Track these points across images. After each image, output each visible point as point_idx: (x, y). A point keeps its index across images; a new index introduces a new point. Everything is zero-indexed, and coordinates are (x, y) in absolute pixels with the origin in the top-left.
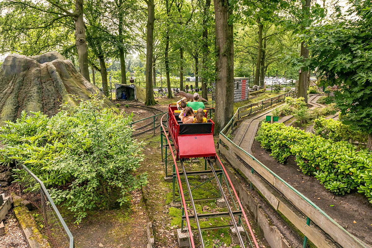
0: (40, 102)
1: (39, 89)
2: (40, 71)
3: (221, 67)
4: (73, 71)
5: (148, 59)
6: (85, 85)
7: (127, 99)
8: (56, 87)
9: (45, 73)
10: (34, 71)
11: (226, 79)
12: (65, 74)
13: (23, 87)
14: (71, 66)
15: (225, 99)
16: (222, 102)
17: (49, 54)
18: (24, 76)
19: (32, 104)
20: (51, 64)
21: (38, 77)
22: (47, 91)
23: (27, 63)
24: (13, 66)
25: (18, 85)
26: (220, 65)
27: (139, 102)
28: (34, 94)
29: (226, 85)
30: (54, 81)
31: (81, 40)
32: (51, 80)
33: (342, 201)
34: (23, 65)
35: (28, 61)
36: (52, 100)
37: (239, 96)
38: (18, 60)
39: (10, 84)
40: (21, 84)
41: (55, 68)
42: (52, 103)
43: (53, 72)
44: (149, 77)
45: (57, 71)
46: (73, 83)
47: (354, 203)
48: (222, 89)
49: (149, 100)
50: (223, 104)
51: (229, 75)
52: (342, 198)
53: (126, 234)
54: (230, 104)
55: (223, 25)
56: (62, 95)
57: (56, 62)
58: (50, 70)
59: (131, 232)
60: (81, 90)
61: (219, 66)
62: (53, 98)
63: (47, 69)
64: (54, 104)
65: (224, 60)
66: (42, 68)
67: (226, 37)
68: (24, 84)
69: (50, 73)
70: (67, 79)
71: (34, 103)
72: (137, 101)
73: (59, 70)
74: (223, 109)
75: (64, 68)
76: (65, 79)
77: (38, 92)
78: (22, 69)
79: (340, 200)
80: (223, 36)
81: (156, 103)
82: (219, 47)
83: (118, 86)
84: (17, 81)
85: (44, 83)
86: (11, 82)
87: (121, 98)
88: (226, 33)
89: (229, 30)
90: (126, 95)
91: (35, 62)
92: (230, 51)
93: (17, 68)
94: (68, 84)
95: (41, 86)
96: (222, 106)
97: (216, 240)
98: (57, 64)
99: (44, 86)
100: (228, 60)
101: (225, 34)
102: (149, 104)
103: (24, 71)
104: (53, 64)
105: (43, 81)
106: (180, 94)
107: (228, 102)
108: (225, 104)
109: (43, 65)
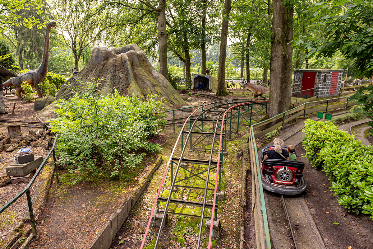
0: (111, 87)
1: (113, 76)
2: (116, 60)
3: (275, 56)
4: (144, 61)
5: (222, 49)
6: (153, 74)
7: (203, 89)
8: (126, 75)
9: (119, 62)
10: (111, 60)
11: (281, 69)
12: (136, 64)
13: (102, 74)
14: (143, 57)
15: (278, 91)
16: (275, 95)
17: (129, 46)
18: (104, 64)
19: (105, 88)
20: (125, 55)
21: (114, 66)
22: (119, 78)
23: (107, 54)
24: (97, 57)
25: (98, 72)
26: (275, 53)
27: (213, 92)
28: (108, 81)
29: (280, 76)
30: (125, 70)
31: (162, 33)
32: (124, 68)
33: (353, 222)
34: (103, 55)
35: (108, 52)
36: (121, 86)
37: (325, 91)
38: (101, 52)
39: (94, 72)
40: (100, 71)
41: (127, 58)
42: (121, 89)
43: (125, 62)
44: (221, 68)
45: (129, 60)
46: (142, 71)
47: (367, 227)
48: (276, 81)
49: (220, 91)
50: (277, 97)
51: (285, 65)
52: (356, 218)
53: (109, 202)
54: (285, 97)
55: (280, 8)
56: (130, 82)
57: (130, 53)
58: (123, 60)
59: (114, 201)
60: (148, 79)
61: (273, 55)
62: (122, 84)
63: (122, 59)
64: (122, 89)
65: (280, 48)
66: (117, 58)
67: (283, 22)
68: (103, 72)
69: (123, 62)
70: (137, 68)
71: (107, 88)
72: (211, 91)
73: (132, 60)
74: (277, 102)
75: (136, 58)
76: (135, 68)
77: (112, 79)
78: (103, 59)
79: (351, 220)
80: (280, 21)
81: (227, 94)
82: (275, 34)
83: (195, 76)
84: (98, 70)
85: (118, 71)
86: (95, 69)
87: (198, 88)
88: (283, 18)
89: (288, 14)
90: (202, 85)
91: (113, 53)
92: (287, 37)
93: (100, 59)
94: (138, 72)
95: (115, 74)
96: (275, 99)
97: (190, 228)
98: (130, 55)
99: (117, 74)
100: (283, 48)
101: (281, 18)
102: (220, 95)
103: (104, 60)
104: (127, 55)
105: (117, 69)
106: (248, 86)
107: (282, 94)
108: (278, 97)
109: (119, 56)
